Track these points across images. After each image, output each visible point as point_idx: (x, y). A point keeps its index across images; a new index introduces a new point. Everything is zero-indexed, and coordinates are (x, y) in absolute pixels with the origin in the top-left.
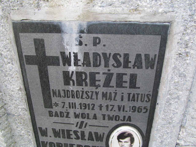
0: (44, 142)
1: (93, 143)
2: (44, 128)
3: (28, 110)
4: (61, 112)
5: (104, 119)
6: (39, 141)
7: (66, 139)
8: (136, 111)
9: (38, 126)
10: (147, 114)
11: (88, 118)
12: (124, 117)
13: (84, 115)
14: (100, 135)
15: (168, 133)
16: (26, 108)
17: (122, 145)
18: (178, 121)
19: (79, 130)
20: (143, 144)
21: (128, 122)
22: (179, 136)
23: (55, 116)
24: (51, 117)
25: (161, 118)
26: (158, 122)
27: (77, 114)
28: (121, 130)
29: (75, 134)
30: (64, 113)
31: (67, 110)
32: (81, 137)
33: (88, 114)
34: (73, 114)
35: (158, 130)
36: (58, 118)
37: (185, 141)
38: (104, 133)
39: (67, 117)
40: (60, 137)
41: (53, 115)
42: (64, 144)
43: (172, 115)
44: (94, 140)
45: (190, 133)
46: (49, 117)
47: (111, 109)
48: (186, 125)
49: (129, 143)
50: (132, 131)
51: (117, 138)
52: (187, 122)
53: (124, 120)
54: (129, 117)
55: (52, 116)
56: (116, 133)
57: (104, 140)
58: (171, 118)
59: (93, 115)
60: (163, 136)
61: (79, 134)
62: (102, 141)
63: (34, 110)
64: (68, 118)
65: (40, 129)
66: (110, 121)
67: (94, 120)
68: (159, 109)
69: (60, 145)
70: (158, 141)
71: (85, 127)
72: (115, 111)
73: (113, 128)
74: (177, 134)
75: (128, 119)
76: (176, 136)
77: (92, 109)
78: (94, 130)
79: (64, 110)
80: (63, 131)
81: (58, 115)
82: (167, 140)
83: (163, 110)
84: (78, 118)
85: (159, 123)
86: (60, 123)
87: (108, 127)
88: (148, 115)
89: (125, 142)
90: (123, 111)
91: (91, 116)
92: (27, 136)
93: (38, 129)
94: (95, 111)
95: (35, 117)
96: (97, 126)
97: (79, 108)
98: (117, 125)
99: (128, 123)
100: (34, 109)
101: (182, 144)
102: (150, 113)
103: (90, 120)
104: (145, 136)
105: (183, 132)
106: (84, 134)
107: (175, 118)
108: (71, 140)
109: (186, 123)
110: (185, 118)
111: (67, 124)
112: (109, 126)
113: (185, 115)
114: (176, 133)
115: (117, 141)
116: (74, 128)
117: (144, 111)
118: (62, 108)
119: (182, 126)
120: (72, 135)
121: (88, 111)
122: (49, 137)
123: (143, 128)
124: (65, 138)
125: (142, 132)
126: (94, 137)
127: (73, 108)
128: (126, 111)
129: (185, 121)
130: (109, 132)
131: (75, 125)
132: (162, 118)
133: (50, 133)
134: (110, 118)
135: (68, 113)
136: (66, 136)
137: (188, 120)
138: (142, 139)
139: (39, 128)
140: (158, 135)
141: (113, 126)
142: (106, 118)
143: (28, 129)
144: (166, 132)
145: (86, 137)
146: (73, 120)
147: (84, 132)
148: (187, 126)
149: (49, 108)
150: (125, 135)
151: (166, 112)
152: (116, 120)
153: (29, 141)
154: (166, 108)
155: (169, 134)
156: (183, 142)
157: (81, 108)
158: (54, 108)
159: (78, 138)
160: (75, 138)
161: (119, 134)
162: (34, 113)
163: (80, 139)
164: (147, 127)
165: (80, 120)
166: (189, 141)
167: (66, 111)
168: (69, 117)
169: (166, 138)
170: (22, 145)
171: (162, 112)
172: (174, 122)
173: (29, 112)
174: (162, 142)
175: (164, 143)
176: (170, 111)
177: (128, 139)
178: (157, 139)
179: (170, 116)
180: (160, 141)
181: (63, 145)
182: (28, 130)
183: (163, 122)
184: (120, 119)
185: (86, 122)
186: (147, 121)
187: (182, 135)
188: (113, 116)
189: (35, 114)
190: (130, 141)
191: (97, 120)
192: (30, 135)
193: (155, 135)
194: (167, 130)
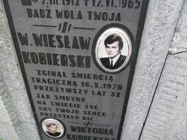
0: (25, 52)
1: (79, 51)
2: (23, 34)
3: (4, 10)
4: (41, 10)
5: (90, 18)
6: (20, 52)
7: (49, 47)
8: (126, 6)
9: (17, 32)
10: (139, 9)
11: (72, 18)
12: (113, 14)
13: (67, 13)
14: (86, 40)
15: (160, 38)
16: (2, 9)
17: (109, 52)
18: (173, 21)
19: (63, 35)
20: (132, 52)
21: (118, 22)
22: (172, 43)
23: (35, 17)
24: (30, 18)
25: (154, 17)
26: (150, 22)
27: (60, 12)
28: (109, 32)
29: (58, 41)
30: (45, 11)
31: (48, 7)
32: (65, 44)
33: (72, 12)
34: (55, 13)
35: (150, 34)
36: (38, 18)
37: (178, 48)
38: (90, 38)
39: (49, 17)
40: (41, 45)
41: (32, 14)
42: (47, 54)
43: (167, 12)
44: (79, 48)
45: (184, 37)
46: (28, 18)
47: (98, 4)
48: (182, 27)
49: (118, 49)
50: (121, 33)
51: (104, 42)
52: (183, 23)
53: (112, 20)
54: (119, 15)
55: (32, 16)
56: (103, 37)
57: (90, 47)
58: (166, 17)
59: (77, 13)
60: (155, 42)
61: (63, 40)
62: (88, 49)
63: (10, 8)
64: (49, 19)
65: (20, 34)
66: (97, 21)
67: (79, 20)
68: (153, 4)
69: (42, 56)
70: (149, 48)
71: (69, 30)
72: (102, 6)
73: (100, 30)
74: (170, 39)
75: (117, 17)
76: (169, 42)
77: (76, 5)
78: (79, 34)
79: (44, 8)
80: (45, 36)
81: (38, 14)
82: (158, 47)
83: (158, 6)
84: (61, 18)
85: (152, 24)
86: (40, 26)
87: (94, 29)
88: (140, 11)
89: (113, 47)
90: (112, 6)
91: (76, 15)
92: (7, 48)
93: (17, 36)
94: (80, 6)
95: (12, 19)
96: (82, 28)
97: (62, 3)
98: (105, 26)
99: (117, 24)
100: (10, 6)
101: (174, 52)
102: (142, 9)
103: (75, 20)
104: (135, 41)
105: (177, 37)
106: (68, 40)
107: (170, 17)
108: (54, 48)
109: (181, 24)
110: (181, 19)
111: (49, 26)
112: (96, 28)
113: (182, 15)
114: (169, 37)
115: (104, 46)
116: (56, 32)
117: (136, 5)
118: (42, 4)
119: (176, 30)
120: (54, 41)
121: (72, 7)
122: (29, 45)
123: (134, 30)
124: (47, 46)
125: (132, 35)
126: (79, 44)
127: (54, 4)
128: (116, 6)
129: (181, 22)
130: (96, 36)
131: (58, 28)
132: (156, 17)
133: (31, 40)
134: (97, 17)
135: (49, 11)
136: (48, 43)
137: (184, 20)
138: (131, 45)
139: (18, 33)
140: (150, 40)
141: (100, 28)
142: (93, 16)
143: (7, 37)
144: (158, 37)
145: (71, 45)
146: (55, 21)
147: (68, 37)
148: (182, 29)
149: (27, 5)
150: (113, 38)
151: (161, 9)
152: (103, 19)
153: (9, 54)
154: (161, 2)
155: (162, 39)
156: (176, 49)
157: (64, 4)
158: (33, 5)
159: (61, 46)
160: (58, 46)
161: (107, 37)
162: (10, 13)
163: (64, 47)
164: (138, 29)
165: (62, 20)
166: (182, 46)
167: (47, 9)
168: (50, 16)
169: (158, 44)
170: (3, 59)
171: (156, 8)
172: (168, 23)
173: (5, 14)
174: (153, 50)
175: (155, 52)
176: (165, 7)
177: (116, 44)
178: (148, 46)
179: (165, 14)
180: (151, 49)
181: (46, 56)
182: (7, 40)
183: (156, 22)
184: (108, 18)
185: (70, 23)
186: (138, 20)
187: (175, 41)
188: (100, 13)
189: (12, 14)
190: (118, 46)
191: (82, 20)
192: (9, 47)
193: (147, 41)
194: (159, 33)
